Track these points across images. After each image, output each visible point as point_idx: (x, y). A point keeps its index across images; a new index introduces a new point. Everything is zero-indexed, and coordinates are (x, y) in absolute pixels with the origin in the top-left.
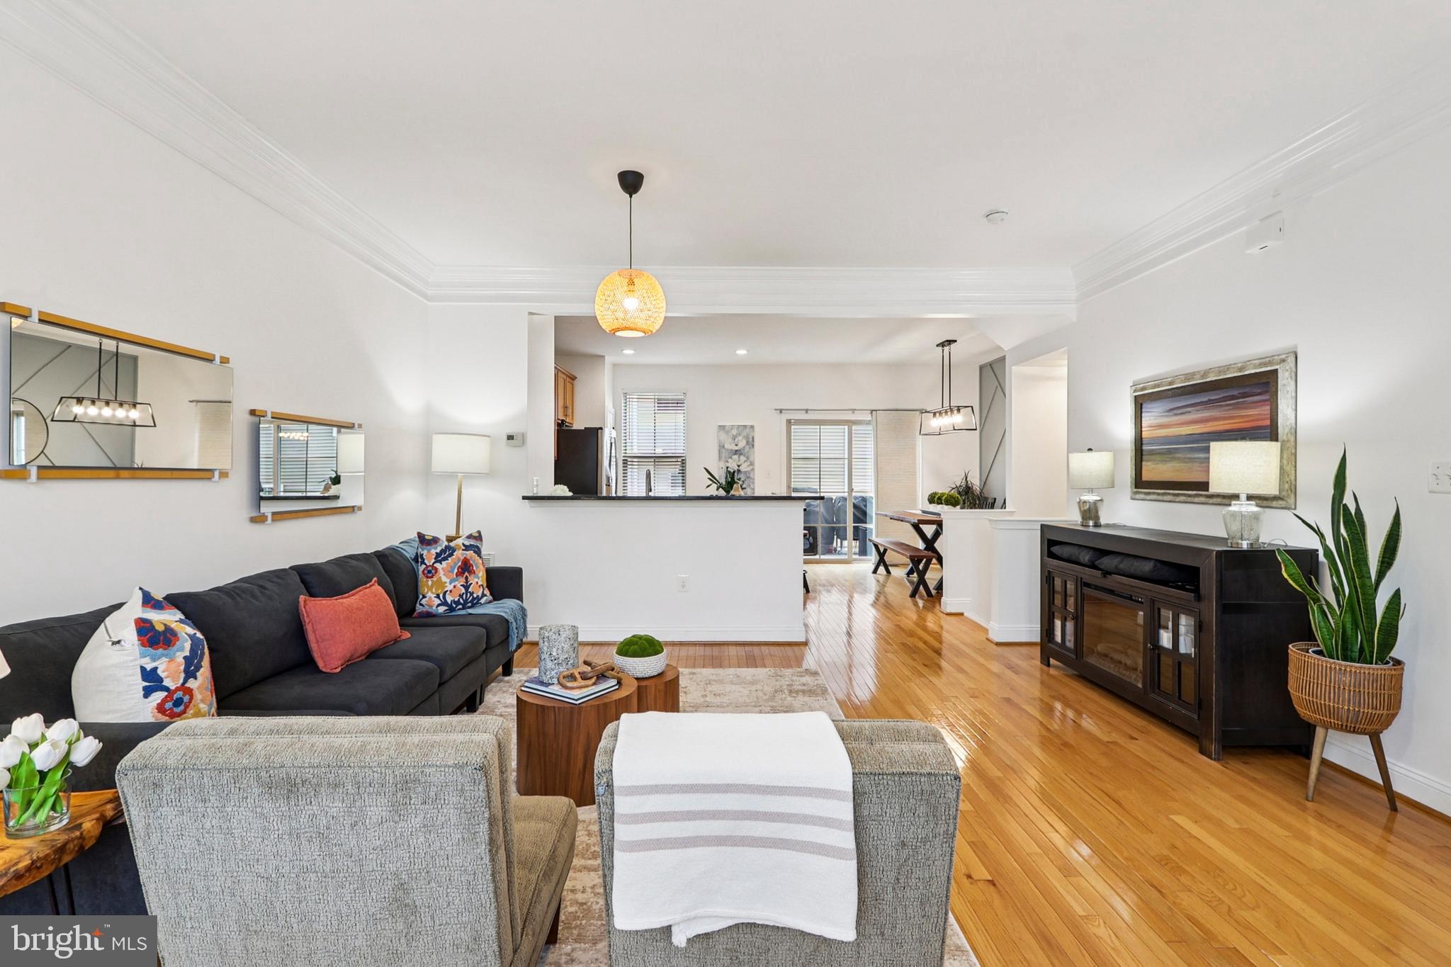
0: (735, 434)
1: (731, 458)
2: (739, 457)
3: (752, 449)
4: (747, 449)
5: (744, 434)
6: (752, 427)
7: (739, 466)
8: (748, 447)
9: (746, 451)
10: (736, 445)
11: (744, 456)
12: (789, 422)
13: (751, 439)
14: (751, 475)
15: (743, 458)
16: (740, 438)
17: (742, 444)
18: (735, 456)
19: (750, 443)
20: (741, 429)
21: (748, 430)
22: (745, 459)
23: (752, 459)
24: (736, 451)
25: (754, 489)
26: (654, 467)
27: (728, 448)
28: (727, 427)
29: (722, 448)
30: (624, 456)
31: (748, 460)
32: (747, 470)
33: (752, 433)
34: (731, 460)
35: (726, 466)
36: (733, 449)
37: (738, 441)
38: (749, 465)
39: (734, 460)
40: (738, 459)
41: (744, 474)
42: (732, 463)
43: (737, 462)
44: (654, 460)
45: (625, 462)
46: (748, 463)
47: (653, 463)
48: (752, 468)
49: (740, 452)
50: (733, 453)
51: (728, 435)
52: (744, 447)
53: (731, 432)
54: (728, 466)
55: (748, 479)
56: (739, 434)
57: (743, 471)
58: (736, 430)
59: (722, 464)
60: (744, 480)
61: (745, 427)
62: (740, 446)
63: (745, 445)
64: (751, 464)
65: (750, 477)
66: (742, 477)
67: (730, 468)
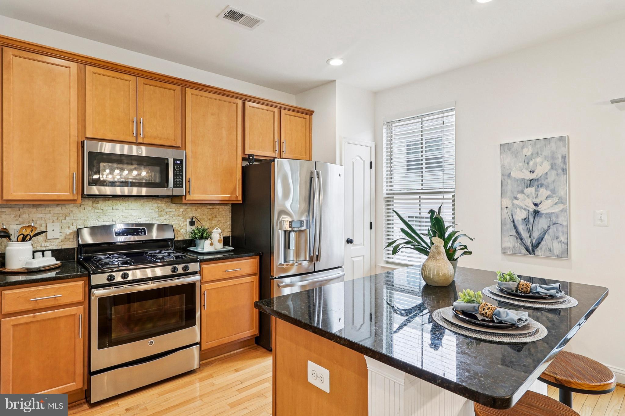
0: (529, 154)
1: (522, 192)
2: (537, 191)
3: (563, 178)
4: (552, 176)
5: (547, 152)
6: (561, 139)
7: (536, 205)
8: (554, 173)
9: (550, 179)
10: (532, 172)
11: (547, 188)
13: (559, 161)
14: (561, 220)
15: (544, 193)
16: (538, 160)
17: (542, 168)
18: (529, 189)
19: (561, 166)
20: (538, 146)
21: (553, 144)
22: (549, 193)
23: (562, 193)
24: (531, 181)
25: (567, 244)
26: (420, 205)
27: (516, 177)
28: (515, 145)
29: (506, 177)
30: (388, 194)
31: (554, 195)
32: (553, 211)
33: (563, 151)
34: (523, 195)
35: (513, 204)
36: (527, 178)
37: (535, 164)
38: (556, 204)
39: (528, 196)
40: (535, 194)
41: (546, 218)
42: (524, 200)
43: (533, 199)
44: (420, 197)
45: (389, 200)
46: (554, 199)
47: (418, 201)
48: (563, 209)
49: (539, 183)
50: (526, 184)
51: (516, 157)
52: (546, 173)
53: (522, 152)
54: (517, 205)
55: (554, 226)
56: (537, 153)
57: (544, 212)
58: (530, 147)
59: (507, 202)
60: (546, 228)
61: (550, 142)
62: (539, 172)
63: (549, 171)
64: (561, 201)
65: (559, 223)
66: (542, 223)
67: (521, 208)
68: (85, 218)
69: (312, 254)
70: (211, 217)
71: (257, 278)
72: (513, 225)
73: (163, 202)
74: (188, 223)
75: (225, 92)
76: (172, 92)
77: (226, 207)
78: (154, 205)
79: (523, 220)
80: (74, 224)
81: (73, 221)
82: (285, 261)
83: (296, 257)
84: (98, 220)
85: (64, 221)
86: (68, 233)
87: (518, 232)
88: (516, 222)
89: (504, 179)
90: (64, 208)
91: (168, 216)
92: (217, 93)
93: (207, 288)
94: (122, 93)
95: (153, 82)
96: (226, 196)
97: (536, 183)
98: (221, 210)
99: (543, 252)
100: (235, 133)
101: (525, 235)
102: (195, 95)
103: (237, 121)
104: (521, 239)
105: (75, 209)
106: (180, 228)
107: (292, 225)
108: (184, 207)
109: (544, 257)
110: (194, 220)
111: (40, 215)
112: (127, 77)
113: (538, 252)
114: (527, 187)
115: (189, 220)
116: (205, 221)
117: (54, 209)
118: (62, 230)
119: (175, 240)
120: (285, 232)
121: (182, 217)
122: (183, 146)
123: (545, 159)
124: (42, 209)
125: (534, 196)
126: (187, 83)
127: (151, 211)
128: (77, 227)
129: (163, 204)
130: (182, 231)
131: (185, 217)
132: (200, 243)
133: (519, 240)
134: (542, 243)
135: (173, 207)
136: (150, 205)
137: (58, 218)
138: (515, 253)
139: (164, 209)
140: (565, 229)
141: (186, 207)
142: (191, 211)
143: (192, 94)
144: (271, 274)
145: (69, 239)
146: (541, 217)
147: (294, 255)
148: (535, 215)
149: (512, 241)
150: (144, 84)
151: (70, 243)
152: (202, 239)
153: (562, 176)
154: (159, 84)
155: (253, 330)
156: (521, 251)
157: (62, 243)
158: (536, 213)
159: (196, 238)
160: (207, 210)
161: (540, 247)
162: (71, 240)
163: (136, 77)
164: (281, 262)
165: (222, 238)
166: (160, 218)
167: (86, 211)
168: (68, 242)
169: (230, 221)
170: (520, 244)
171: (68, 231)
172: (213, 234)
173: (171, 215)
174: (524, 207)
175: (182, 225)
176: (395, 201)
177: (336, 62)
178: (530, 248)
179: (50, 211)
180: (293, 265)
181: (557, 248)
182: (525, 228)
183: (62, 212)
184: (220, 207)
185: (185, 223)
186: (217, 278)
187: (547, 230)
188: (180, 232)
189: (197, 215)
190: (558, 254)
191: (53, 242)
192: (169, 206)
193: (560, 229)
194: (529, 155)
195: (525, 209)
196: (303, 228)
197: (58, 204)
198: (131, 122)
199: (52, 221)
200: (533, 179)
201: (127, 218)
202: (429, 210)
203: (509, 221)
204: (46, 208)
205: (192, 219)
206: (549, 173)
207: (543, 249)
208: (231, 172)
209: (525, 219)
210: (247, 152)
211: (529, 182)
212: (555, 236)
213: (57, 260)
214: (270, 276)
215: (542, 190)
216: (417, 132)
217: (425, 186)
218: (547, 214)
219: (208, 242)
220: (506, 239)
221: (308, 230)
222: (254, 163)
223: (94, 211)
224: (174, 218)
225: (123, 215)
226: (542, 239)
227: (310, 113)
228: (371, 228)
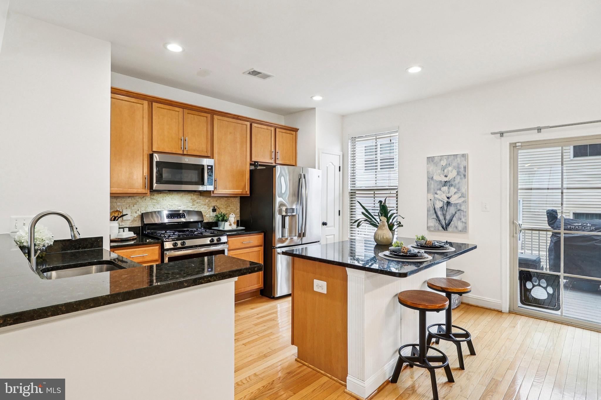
0: (444, 164)
1: (440, 189)
2: (449, 189)
3: (464, 181)
4: (458, 179)
5: (455, 164)
6: (463, 155)
7: (448, 198)
8: (459, 177)
9: (456, 182)
10: (446, 176)
11: (455, 187)
12: (514, 146)
13: (462, 170)
14: (463, 208)
15: (453, 190)
16: (450, 168)
17: (452, 174)
18: (444, 187)
19: (463, 173)
20: (450, 160)
21: (458, 159)
22: (456, 190)
23: (463, 190)
24: (445, 182)
25: (466, 223)
26: (374, 198)
27: (437, 180)
28: (436, 158)
29: (430, 180)
30: (352, 190)
31: (459, 192)
32: (458, 202)
33: (464, 163)
34: (440, 191)
35: (435, 198)
36: (443, 181)
37: (448, 171)
38: (460, 197)
39: (444, 192)
40: (448, 191)
41: (454, 206)
42: (441, 195)
43: (447, 194)
44: (374, 192)
45: (353, 194)
46: (459, 195)
47: (373, 195)
48: (464, 200)
49: (450, 184)
50: (442, 184)
51: (436, 166)
52: (455, 177)
53: (440, 163)
54: (437, 198)
55: (459, 211)
56: (449, 164)
57: (453, 203)
58: (445, 160)
59: (431, 196)
60: (454, 213)
61: (457, 157)
62: (450, 177)
63: (456, 176)
64: (463, 196)
65: (462, 210)
66: (452, 210)
67: (439, 200)
68: (146, 206)
69: (300, 232)
70: (226, 206)
71: (262, 248)
72: (434, 211)
73: (195, 195)
74: (211, 210)
75: (239, 117)
76: (205, 118)
77: (236, 199)
78: (189, 197)
79: (440, 208)
80: (139, 210)
81: (139, 208)
82: (282, 236)
83: (290, 234)
84: (154, 208)
85: (133, 208)
86: (135, 216)
87: (437, 216)
88: (436, 209)
89: (429, 181)
90: (133, 199)
91: (198, 205)
92: (233, 118)
93: (231, 254)
94: (174, 120)
95: (193, 112)
96: (238, 191)
97: (448, 184)
98: (233, 201)
99: (452, 229)
100: (245, 146)
101: (441, 218)
102: (220, 120)
103: (246, 137)
104: (439, 221)
105: (139, 200)
106: (206, 214)
107: (287, 211)
108: (208, 199)
109: (453, 232)
110: (215, 208)
111: (118, 204)
112: (177, 109)
113: (450, 229)
114: (443, 187)
115: (212, 208)
116: (222, 209)
117: (127, 199)
118: (132, 214)
119: (204, 222)
120: (282, 216)
121: (207, 206)
122: (212, 156)
123: (454, 168)
124: (120, 199)
125: (447, 192)
126: (214, 112)
127: (187, 201)
128: (141, 212)
129: (195, 197)
130: (207, 215)
131: (209, 206)
132: (221, 224)
133: (438, 221)
134: (452, 223)
135: (201, 199)
136: (186, 197)
137: (129, 206)
138: (436, 230)
139: (195, 200)
140: (465, 214)
141: (210, 199)
142: (213, 201)
143: (218, 119)
144: (273, 245)
145: (136, 220)
146: (451, 206)
147: (288, 233)
148: (448, 205)
149: (433, 222)
150: (188, 113)
151: (137, 223)
152: (223, 221)
153: (464, 179)
154: (197, 113)
155: (259, 285)
156: (439, 229)
157: (132, 223)
158: (448, 203)
159: (219, 221)
160: (223, 201)
161: (450, 225)
162: (137, 221)
163: (182, 109)
164: (280, 237)
165: (236, 221)
166: (193, 206)
167: (147, 201)
168: (136, 222)
169: (239, 209)
170: (438, 224)
171: (136, 215)
172: (229, 218)
173: (200, 204)
174: (441, 199)
175: (207, 212)
176: (357, 195)
177: (317, 98)
178: (445, 226)
179: (125, 201)
180: (287, 239)
181: (460, 225)
182: (441, 213)
183: (131, 201)
184: (232, 199)
185: (209, 210)
186: (237, 247)
187: (455, 214)
188: (206, 216)
189: (217, 205)
190: (460, 229)
191: (126, 222)
192: (198, 197)
193: (462, 213)
194: (444, 166)
195: (442, 201)
196: (294, 214)
197: (129, 196)
198: (179, 140)
199: (126, 208)
200: (446, 181)
201: (172, 206)
202: (378, 201)
203: (432, 209)
204: (123, 199)
205: (214, 207)
206: (456, 177)
207: (452, 227)
208: (242, 174)
209: (442, 207)
210: (253, 160)
211: (444, 183)
212: (459, 218)
213: (135, 234)
214: (272, 246)
215: (452, 188)
216: (372, 149)
217: (378, 185)
218: (454, 204)
219: (227, 224)
220: (430, 221)
221: (297, 215)
222: (259, 167)
223: (152, 201)
224: (202, 206)
225: (169, 204)
226: (452, 220)
227: (296, 130)
228: (339, 215)
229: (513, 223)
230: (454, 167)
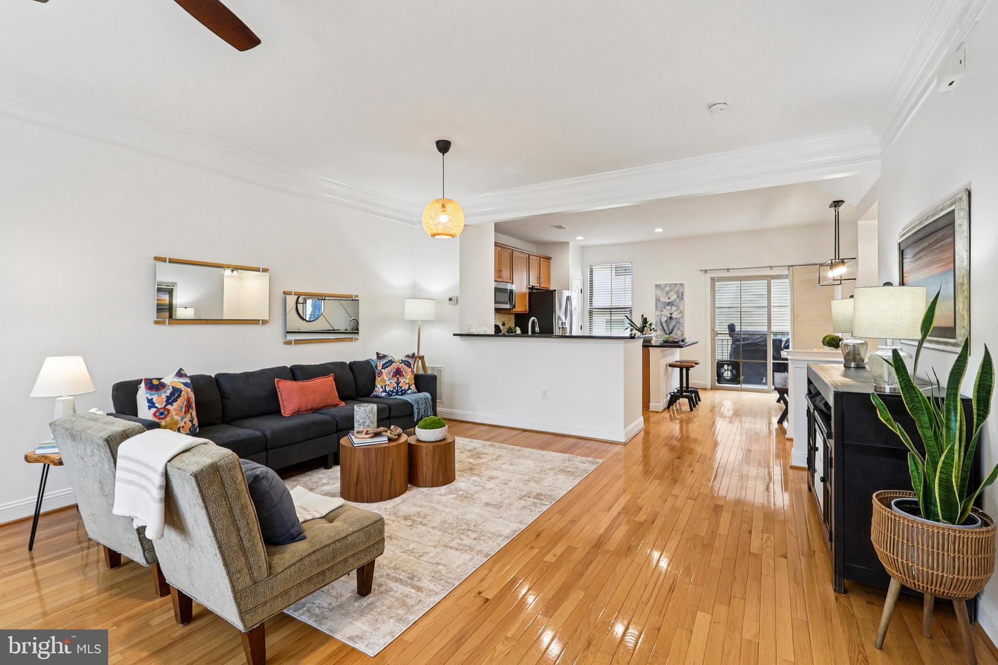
0: (668, 290)
1: (665, 308)
2: (671, 307)
3: (682, 302)
4: (677, 301)
5: (675, 290)
6: (682, 285)
7: (671, 314)
8: (678, 299)
10: (669, 299)
11: (675, 306)
12: (713, 280)
13: (680, 294)
14: (681, 321)
15: (674, 308)
16: (672, 293)
17: (674, 297)
18: (668, 307)
19: (681, 297)
20: (672, 287)
21: (678, 286)
22: (676, 308)
23: (681, 308)
24: (669, 303)
25: (683, 331)
26: (611, 315)
27: (662, 301)
28: (662, 285)
29: (658, 301)
30: (590, 308)
31: (678, 310)
32: (677, 317)
33: (682, 289)
35: (661, 314)
36: (667, 302)
37: (671, 295)
38: (679, 314)
39: (668, 310)
41: (675, 320)
42: (666, 312)
44: (610, 310)
45: (591, 312)
46: (678, 312)
47: (610, 313)
48: (682, 316)
49: (672, 304)
50: (666, 304)
51: (662, 291)
52: (675, 300)
53: (665, 289)
54: (663, 314)
55: (678, 323)
56: (672, 290)
58: (668, 287)
59: (658, 313)
60: (675, 324)
62: (672, 299)
63: (676, 298)
64: (681, 313)
66: (673, 323)
67: (664, 316)
72: (661, 324)
76: (509, 253)
79: (665, 321)
87: (663, 327)
88: (662, 322)
96: (523, 309)
101: (666, 328)
103: (527, 267)
107: (562, 325)
121: (500, 321)
122: (513, 282)
125: (670, 310)
140: (682, 325)
146: (673, 320)
149: (660, 331)
150: (502, 251)
154: (506, 250)
158: (671, 318)
161: (672, 333)
174: (666, 315)
176: (594, 313)
178: (668, 334)
181: (679, 333)
182: (666, 325)
187: (676, 326)
198: (499, 271)
203: (659, 322)
208: (523, 295)
210: (530, 284)
212: (679, 326)
217: (613, 305)
218: (675, 318)
222: (536, 290)
226: (673, 330)
227: (549, 259)
228: (581, 329)
229: (713, 330)
230: (675, 292)
